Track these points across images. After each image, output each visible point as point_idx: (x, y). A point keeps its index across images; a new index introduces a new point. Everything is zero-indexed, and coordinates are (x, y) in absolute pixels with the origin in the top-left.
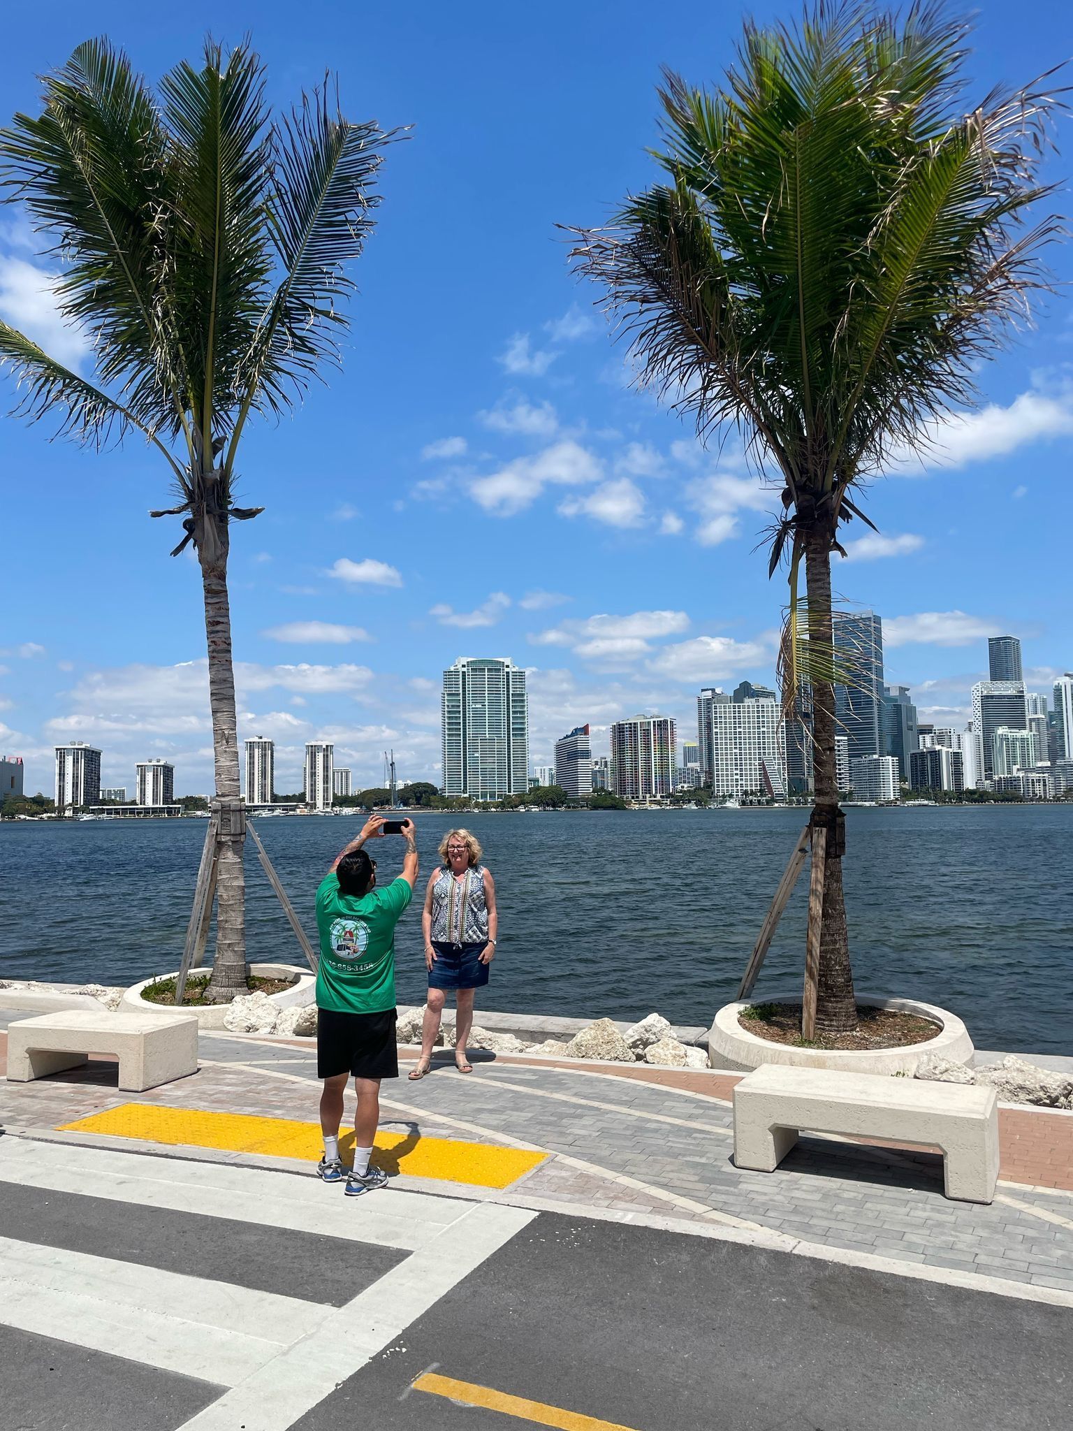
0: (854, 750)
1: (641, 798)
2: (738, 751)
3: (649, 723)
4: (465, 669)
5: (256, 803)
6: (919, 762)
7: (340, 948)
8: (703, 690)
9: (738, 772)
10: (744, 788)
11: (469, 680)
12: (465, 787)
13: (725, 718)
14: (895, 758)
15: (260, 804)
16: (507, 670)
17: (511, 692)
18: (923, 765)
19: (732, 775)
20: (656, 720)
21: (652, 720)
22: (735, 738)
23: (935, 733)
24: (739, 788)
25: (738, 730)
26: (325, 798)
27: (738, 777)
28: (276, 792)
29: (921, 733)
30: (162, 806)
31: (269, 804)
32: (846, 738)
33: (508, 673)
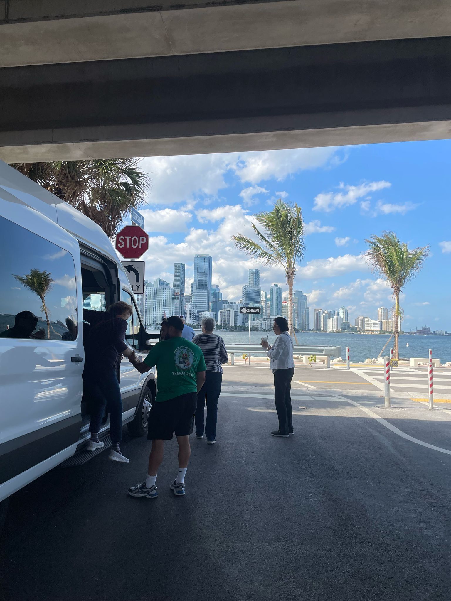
0: (199, 309)
2: (155, 307)
6: (223, 314)
9: (154, 315)
10: (156, 322)
13: (150, 293)
14: (215, 313)
18: (225, 315)
19: (151, 317)
22: (154, 301)
23: (229, 304)
24: (154, 322)
25: (155, 298)
27: (154, 317)
29: (223, 304)
32: (197, 304)
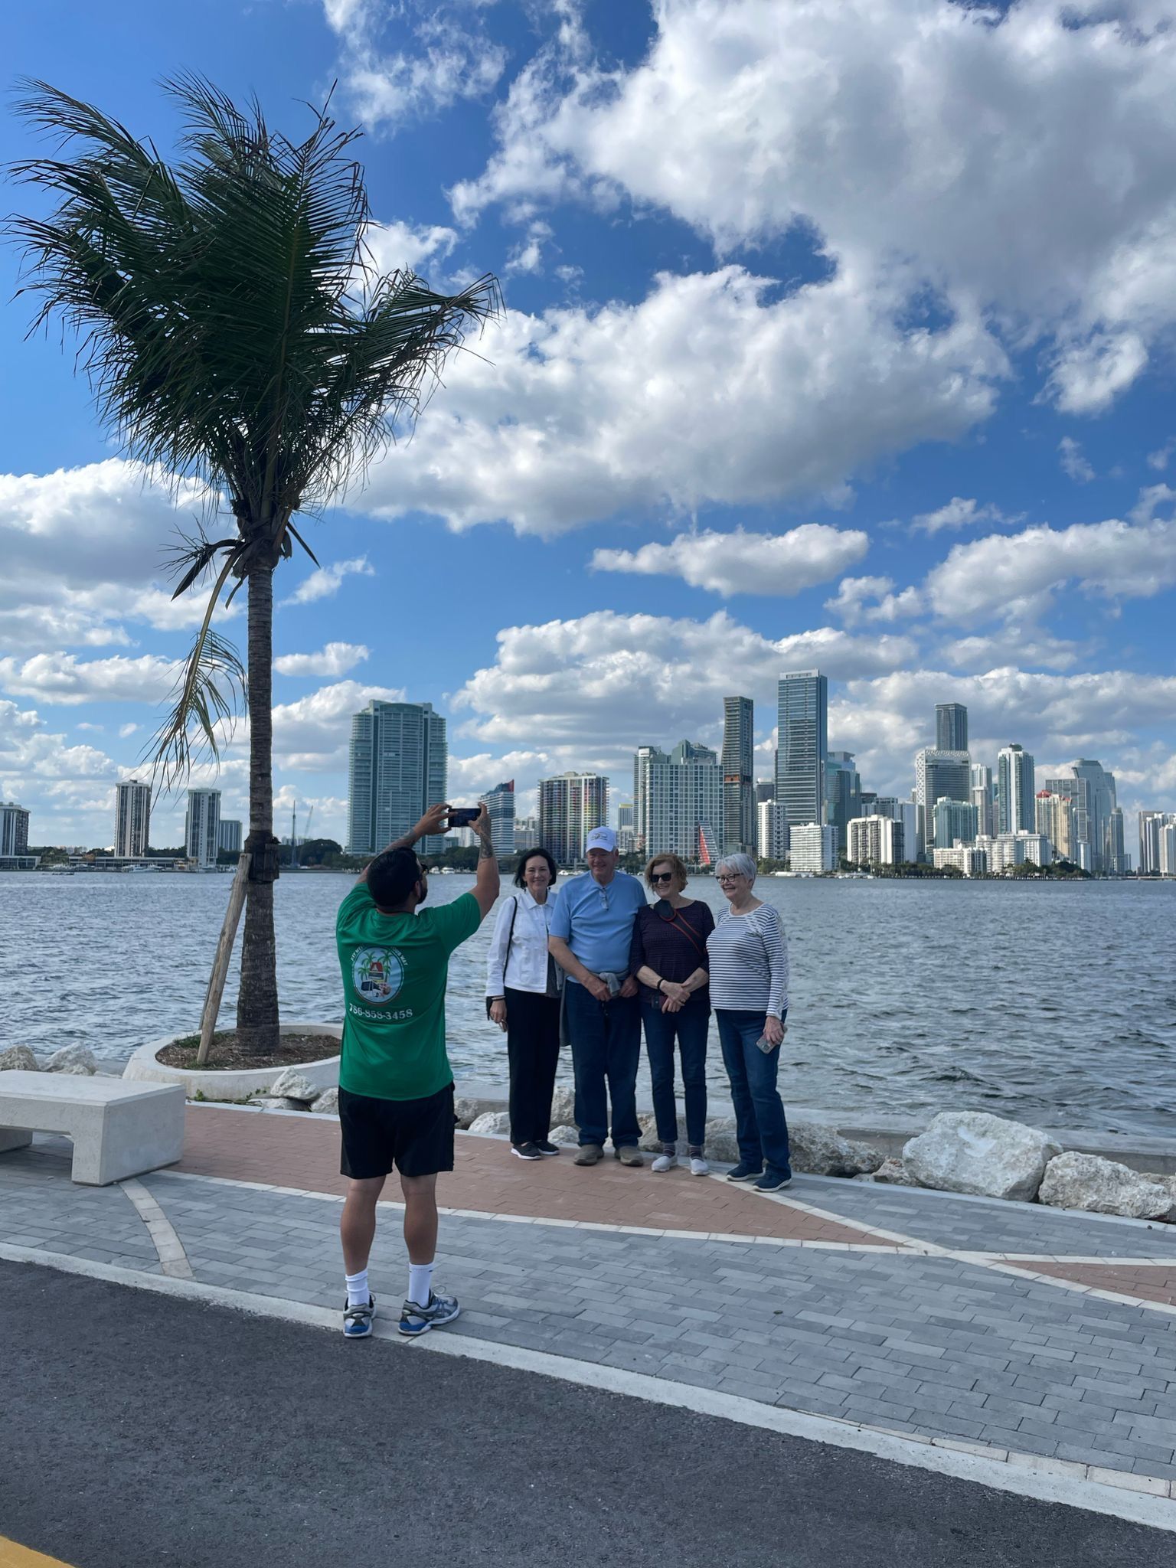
0: (794, 817)
1: (568, 862)
2: (674, 815)
3: (580, 781)
4: (378, 714)
5: (127, 857)
6: (860, 832)
7: (366, 986)
8: (641, 748)
9: (673, 837)
11: (382, 726)
12: (373, 845)
13: (662, 778)
15: (132, 857)
16: (425, 716)
17: (429, 741)
18: (864, 834)
19: (666, 841)
20: (588, 777)
21: (583, 778)
22: (671, 801)
23: (878, 802)
25: (674, 792)
26: (210, 852)
27: (673, 842)
28: (150, 844)
29: (863, 801)
30: (14, 857)
31: (143, 858)
33: (426, 720)
